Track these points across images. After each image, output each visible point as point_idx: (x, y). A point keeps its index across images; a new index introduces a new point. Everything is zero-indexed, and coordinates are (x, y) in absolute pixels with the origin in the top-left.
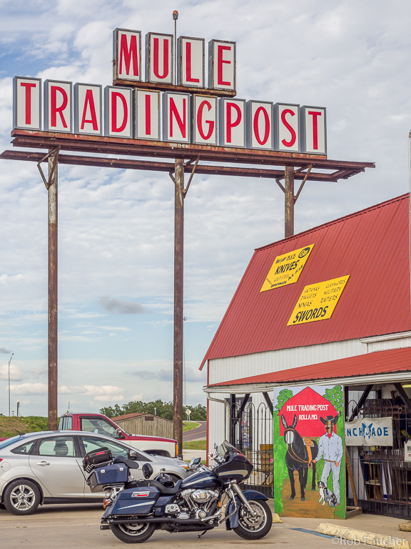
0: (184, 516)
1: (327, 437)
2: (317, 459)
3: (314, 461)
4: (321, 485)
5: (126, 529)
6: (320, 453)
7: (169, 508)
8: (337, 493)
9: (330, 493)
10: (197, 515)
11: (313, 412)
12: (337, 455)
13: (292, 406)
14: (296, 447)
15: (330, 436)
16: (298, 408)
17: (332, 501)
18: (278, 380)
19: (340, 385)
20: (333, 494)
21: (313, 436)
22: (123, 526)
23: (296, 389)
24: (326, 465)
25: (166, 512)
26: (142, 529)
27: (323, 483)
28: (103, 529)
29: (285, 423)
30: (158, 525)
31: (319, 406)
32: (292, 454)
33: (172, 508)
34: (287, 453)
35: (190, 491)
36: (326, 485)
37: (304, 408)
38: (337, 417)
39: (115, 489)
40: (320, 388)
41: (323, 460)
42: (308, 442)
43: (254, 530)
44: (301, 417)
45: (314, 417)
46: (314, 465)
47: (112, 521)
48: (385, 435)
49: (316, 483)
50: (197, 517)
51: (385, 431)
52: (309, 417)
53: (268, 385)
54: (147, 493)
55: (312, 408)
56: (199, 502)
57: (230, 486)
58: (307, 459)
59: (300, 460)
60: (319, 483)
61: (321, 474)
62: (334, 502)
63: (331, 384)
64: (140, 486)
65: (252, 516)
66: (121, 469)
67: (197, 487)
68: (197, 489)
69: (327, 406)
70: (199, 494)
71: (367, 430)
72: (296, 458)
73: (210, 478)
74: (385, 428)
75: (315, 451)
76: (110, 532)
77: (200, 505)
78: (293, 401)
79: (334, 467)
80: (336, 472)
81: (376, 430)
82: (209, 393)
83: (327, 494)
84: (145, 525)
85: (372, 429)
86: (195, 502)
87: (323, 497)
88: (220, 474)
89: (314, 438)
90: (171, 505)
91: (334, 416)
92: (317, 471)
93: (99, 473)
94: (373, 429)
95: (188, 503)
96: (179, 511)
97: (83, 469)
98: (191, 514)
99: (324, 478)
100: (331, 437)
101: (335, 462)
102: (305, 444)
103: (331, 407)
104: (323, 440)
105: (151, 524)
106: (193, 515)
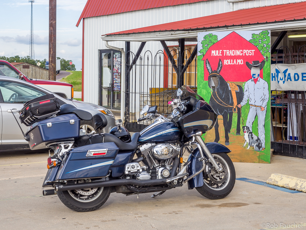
0: (144, 176)
1: (253, 83)
2: (242, 104)
3: (239, 106)
4: (246, 130)
5: (76, 195)
6: (245, 98)
7: (129, 168)
8: (262, 137)
9: (255, 138)
10: (160, 174)
11: (238, 57)
12: (263, 100)
13: (217, 51)
14: (221, 92)
15: (256, 81)
16: (223, 53)
17: (257, 146)
18: (186, 28)
19: (267, 30)
20: (258, 139)
21: (238, 80)
22: (73, 192)
23: (221, 34)
24: (251, 110)
25: (127, 173)
26: (96, 193)
27: (248, 128)
28: (47, 195)
29: (209, 68)
30: (114, 188)
31: (245, 51)
32: (217, 99)
33: (133, 167)
34: (211, 98)
35: (149, 145)
36: (251, 129)
37: (230, 53)
38: (263, 62)
39: (62, 145)
40: (246, 33)
41: (248, 105)
42: (233, 87)
43: (218, 187)
44: (226, 62)
45: (240, 62)
46: (239, 110)
47: (61, 187)
48: (303, 80)
49: (241, 128)
50: (160, 177)
51: (303, 77)
52: (235, 61)
53: (173, 33)
54: (104, 150)
55: (238, 53)
56: (161, 158)
57: (194, 138)
58: (232, 104)
59: (224, 104)
60: (243, 127)
61: (246, 119)
62: (259, 146)
63: (258, 29)
64: (93, 143)
65: (217, 173)
66: (72, 121)
67: (157, 141)
68: (157, 143)
69: (253, 51)
70: (160, 149)
71: (281, 75)
72: (221, 103)
73: (171, 130)
74: (303, 74)
75: (240, 95)
76: (55, 198)
77: (161, 162)
78: (218, 45)
79: (259, 112)
80: (262, 117)
81: (292, 76)
82: (107, 41)
83: (252, 138)
84: (99, 189)
85: (287, 74)
86: (155, 158)
87: (248, 141)
88: (186, 125)
89: (239, 83)
90: (132, 164)
91: (260, 61)
92: (242, 115)
93: (44, 126)
94: (289, 74)
95: (148, 160)
96: (141, 170)
97: (19, 121)
98: (152, 173)
99: (249, 122)
100: (258, 82)
101: (261, 107)
102: (230, 89)
103: (257, 52)
104: (248, 85)
105: (106, 188)
106: (154, 174)
